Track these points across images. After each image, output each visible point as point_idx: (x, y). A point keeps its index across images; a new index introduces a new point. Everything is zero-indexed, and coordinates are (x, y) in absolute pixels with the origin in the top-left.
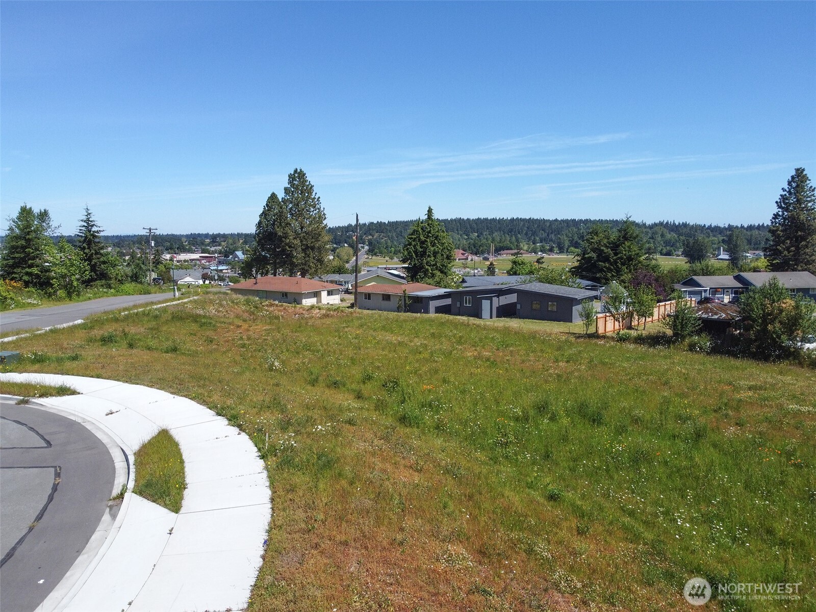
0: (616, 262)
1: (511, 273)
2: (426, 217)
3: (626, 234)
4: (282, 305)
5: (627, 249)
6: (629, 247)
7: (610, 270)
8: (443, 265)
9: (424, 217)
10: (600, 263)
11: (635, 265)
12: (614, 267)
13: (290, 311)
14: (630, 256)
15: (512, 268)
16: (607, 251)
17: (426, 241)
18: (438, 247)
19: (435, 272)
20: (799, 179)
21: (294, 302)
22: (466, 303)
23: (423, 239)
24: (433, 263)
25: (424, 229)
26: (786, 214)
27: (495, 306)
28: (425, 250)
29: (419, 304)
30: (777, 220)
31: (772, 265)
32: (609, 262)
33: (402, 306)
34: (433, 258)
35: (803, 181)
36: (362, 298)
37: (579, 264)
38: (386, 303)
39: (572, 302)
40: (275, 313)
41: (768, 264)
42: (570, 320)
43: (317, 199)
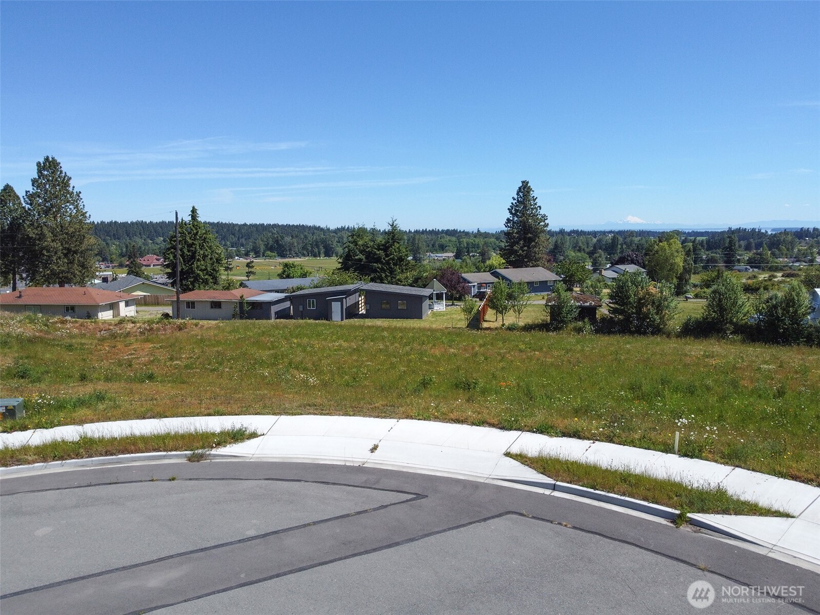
0: (388, 263)
1: (284, 276)
2: (190, 218)
3: (394, 236)
4: (76, 322)
5: (397, 250)
6: (398, 248)
7: (383, 270)
8: (214, 270)
9: (188, 219)
10: (374, 264)
11: (406, 265)
12: (386, 267)
13: (90, 327)
14: (401, 256)
15: (284, 271)
16: (378, 252)
17: (193, 244)
18: (206, 250)
19: (206, 277)
20: (525, 189)
21: (89, 317)
22: (310, 307)
23: (190, 241)
24: (204, 267)
25: (189, 231)
26: (516, 219)
27: (345, 307)
28: (194, 253)
29: (258, 310)
30: (509, 224)
31: (507, 262)
32: (381, 263)
33: (238, 313)
34: (202, 262)
35: (528, 192)
36: (183, 307)
37: (342, 265)
38: (216, 311)
39: (421, 299)
40: (76, 331)
41: (504, 261)
42: (419, 317)
43: (75, 194)
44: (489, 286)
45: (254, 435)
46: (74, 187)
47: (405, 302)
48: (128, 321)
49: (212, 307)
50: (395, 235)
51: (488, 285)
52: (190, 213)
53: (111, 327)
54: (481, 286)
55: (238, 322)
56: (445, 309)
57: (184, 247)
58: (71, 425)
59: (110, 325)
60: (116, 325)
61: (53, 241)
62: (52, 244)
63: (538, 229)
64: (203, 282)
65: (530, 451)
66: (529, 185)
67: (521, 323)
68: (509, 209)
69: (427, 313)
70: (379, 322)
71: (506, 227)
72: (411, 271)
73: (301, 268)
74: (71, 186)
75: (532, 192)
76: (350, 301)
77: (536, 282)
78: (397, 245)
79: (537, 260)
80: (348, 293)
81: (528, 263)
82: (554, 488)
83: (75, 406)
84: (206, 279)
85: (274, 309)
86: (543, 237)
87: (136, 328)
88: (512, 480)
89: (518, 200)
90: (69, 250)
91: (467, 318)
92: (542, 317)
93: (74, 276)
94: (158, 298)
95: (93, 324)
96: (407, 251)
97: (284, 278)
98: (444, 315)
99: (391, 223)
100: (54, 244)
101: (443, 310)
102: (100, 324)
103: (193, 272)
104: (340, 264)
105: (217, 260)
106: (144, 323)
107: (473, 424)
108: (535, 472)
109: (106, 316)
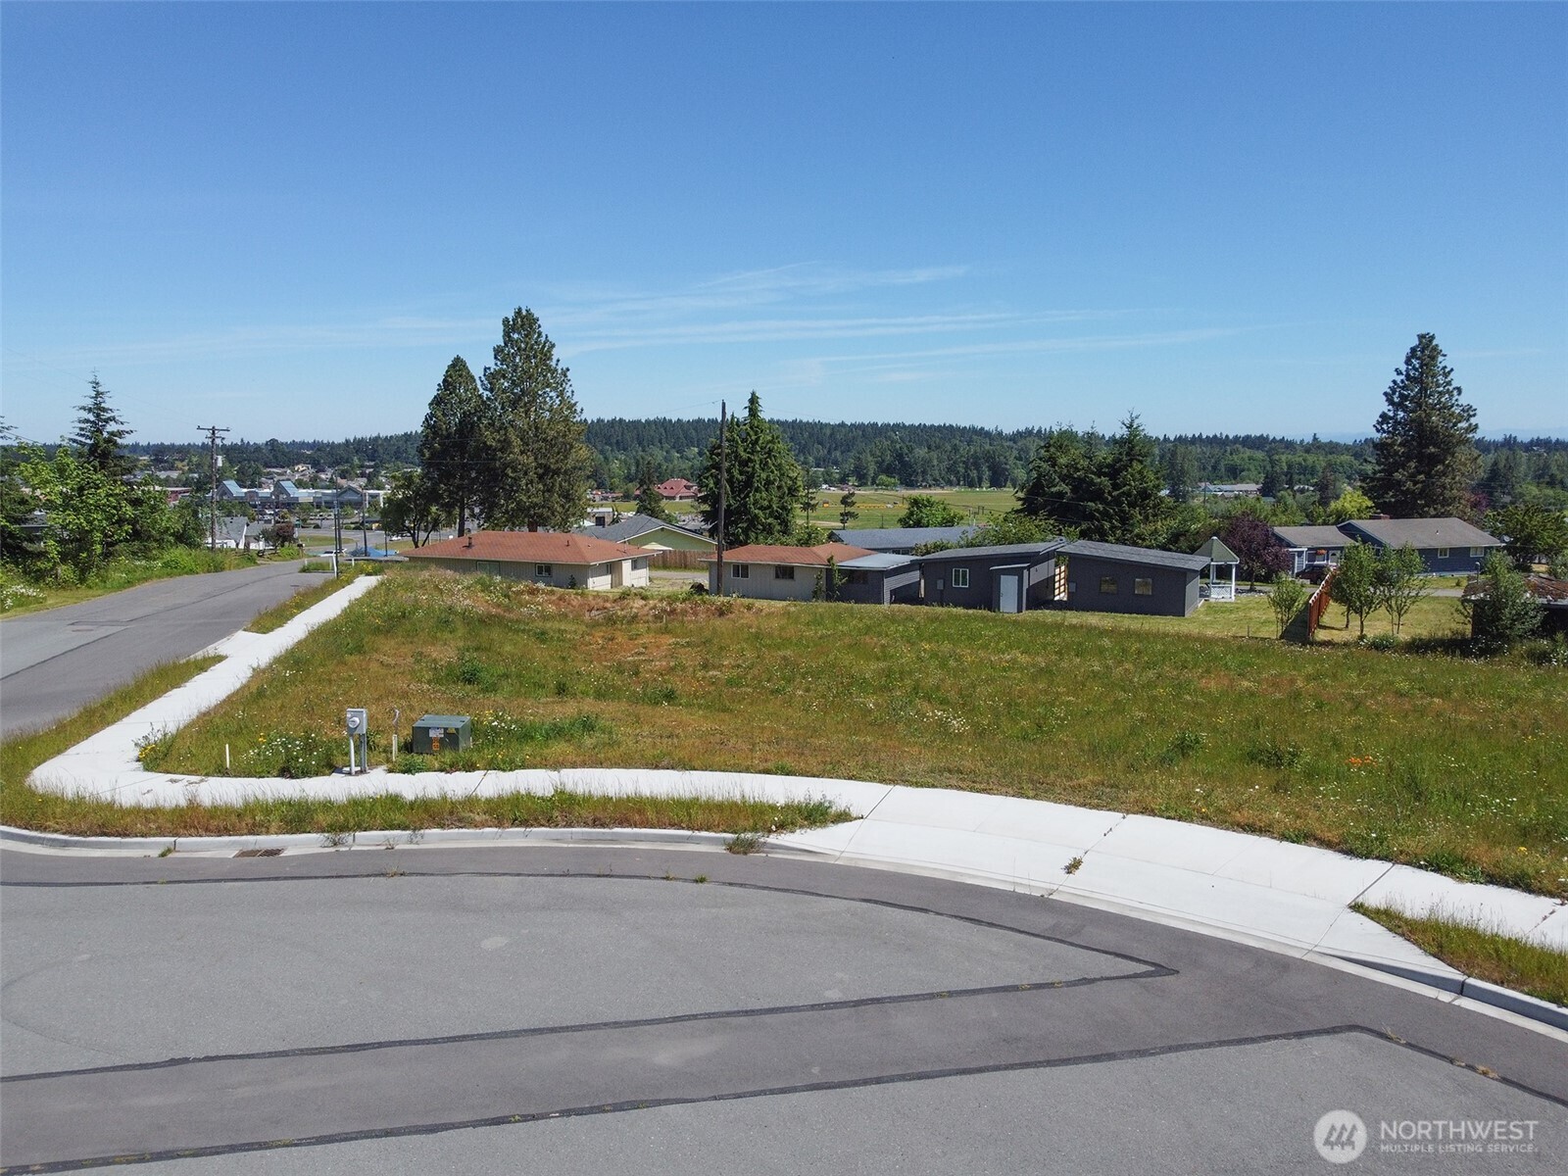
0: (1117, 501)
1: (911, 522)
2: (746, 413)
3: (1131, 449)
4: (552, 593)
5: (1137, 476)
6: (1140, 472)
7: (1106, 515)
8: (784, 508)
9: (742, 414)
10: (1089, 503)
11: (1154, 507)
12: (1114, 510)
13: (574, 604)
14: (1145, 489)
15: (912, 514)
16: (1099, 480)
17: (750, 460)
18: (772, 472)
19: (770, 520)
20: (1425, 353)
21: (573, 585)
22: (957, 583)
23: (745, 456)
24: (766, 503)
25: (744, 436)
26: (1401, 414)
27: (1025, 586)
28: (750, 477)
29: (859, 585)
30: (1385, 426)
31: (1377, 506)
32: (1103, 501)
33: (824, 589)
34: (764, 495)
35: (1433, 358)
36: (728, 574)
37: (1022, 505)
38: (784, 584)
39: (1183, 576)
40: (551, 608)
41: (1370, 503)
42: (1180, 612)
43: (560, 371)
44: (1334, 554)
45: (843, 817)
46: (558, 361)
47: (1150, 580)
48: (636, 594)
49: (777, 577)
50: (1133, 447)
51: (1331, 552)
52: (747, 404)
53: (608, 605)
54: (1316, 554)
55: (822, 606)
56: (1233, 598)
57: (734, 465)
58: (541, 768)
59: (606, 600)
60: (615, 601)
61: (522, 452)
62: (520, 458)
63: (1452, 436)
64: (764, 530)
65: (1408, 905)
66: (1434, 343)
67: (1404, 636)
68: (1385, 394)
69: (1196, 606)
70: (1093, 619)
71: (1378, 431)
72: (1165, 519)
73: (944, 509)
74: (555, 358)
75: (1440, 358)
76: (1038, 574)
77: (1442, 550)
78: (1137, 466)
79: (1446, 503)
80: (1034, 559)
81: (1426, 509)
82: (1462, 989)
83: (547, 737)
84: (770, 524)
85: (889, 584)
86: (1462, 454)
87: (647, 608)
88: (1365, 962)
89: (1408, 376)
90: (547, 469)
91: (1282, 620)
92: (1454, 626)
93: (553, 514)
94: (685, 556)
95: (579, 597)
96: (1158, 479)
97: (910, 526)
98: (1231, 611)
99: (1127, 422)
100: (523, 459)
101: (1230, 600)
102: (591, 598)
103: (747, 512)
104: (1020, 503)
105: (789, 489)
106: (661, 600)
107: (1284, 837)
108: (1418, 951)
109: (599, 584)
